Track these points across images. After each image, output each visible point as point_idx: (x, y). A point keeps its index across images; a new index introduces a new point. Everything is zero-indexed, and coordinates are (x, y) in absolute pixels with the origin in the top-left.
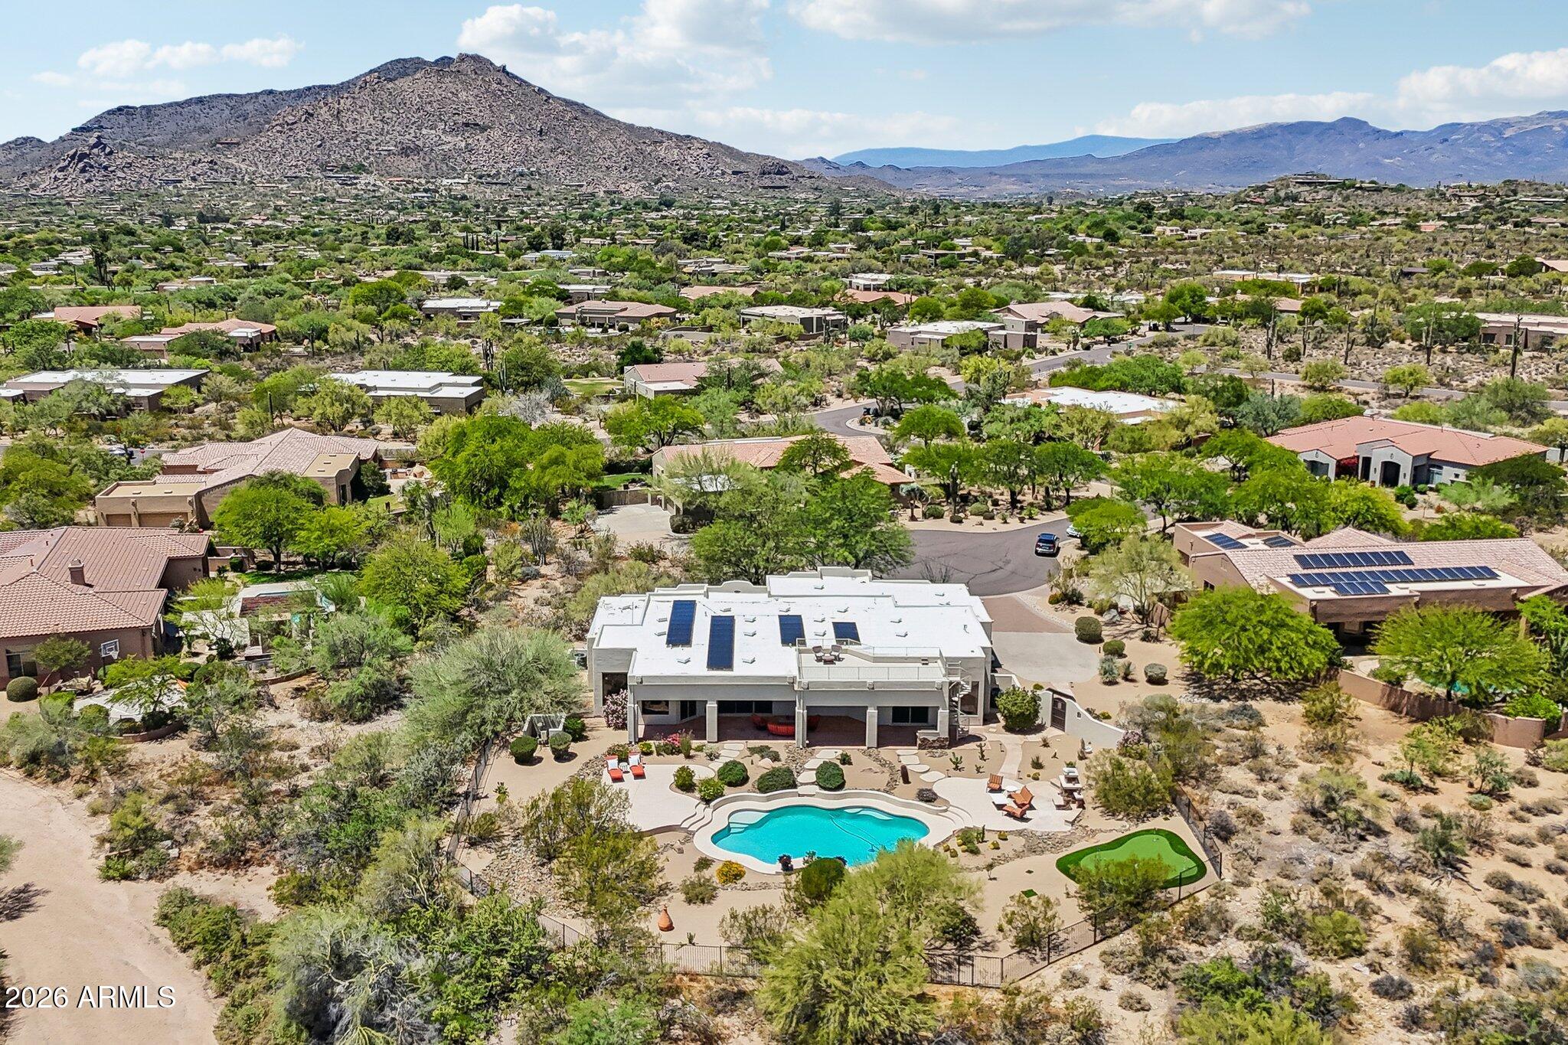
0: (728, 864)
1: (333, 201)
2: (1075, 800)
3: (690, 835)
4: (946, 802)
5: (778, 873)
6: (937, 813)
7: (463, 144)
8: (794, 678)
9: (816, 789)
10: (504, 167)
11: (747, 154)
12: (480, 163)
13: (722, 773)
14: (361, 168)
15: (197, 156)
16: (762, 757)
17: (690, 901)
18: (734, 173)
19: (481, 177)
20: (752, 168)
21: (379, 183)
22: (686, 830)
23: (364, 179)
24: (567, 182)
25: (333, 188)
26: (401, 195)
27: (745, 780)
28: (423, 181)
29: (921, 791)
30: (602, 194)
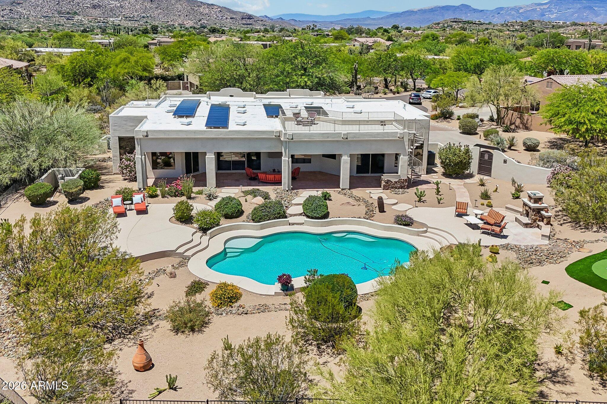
0: (223, 286)
1: (63, 25)
2: (542, 218)
3: (185, 260)
4: (423, 225)
5: (277, 294)
6: (418, 234)
7: (119, 5)
8: (280, 132)
9: (304, 219)
10: (136, 14)
11: (236, 12)
12: (126, 12)
13: (218, 207)
14: (75, 13)
15: (4, 7)
16: (255, 196)
17: (177, 330)
18: (231, 18)
19: (126, 18)
20: (239, 17)
21: (83, 19)
22: (181, 255)
23: (77, 17)
24: (163, 20)
25: (63, 21)
26: (92, 24)
27: (239, 213)
28: (102, 19)
29: (398, 217)
30: (177, 25)
